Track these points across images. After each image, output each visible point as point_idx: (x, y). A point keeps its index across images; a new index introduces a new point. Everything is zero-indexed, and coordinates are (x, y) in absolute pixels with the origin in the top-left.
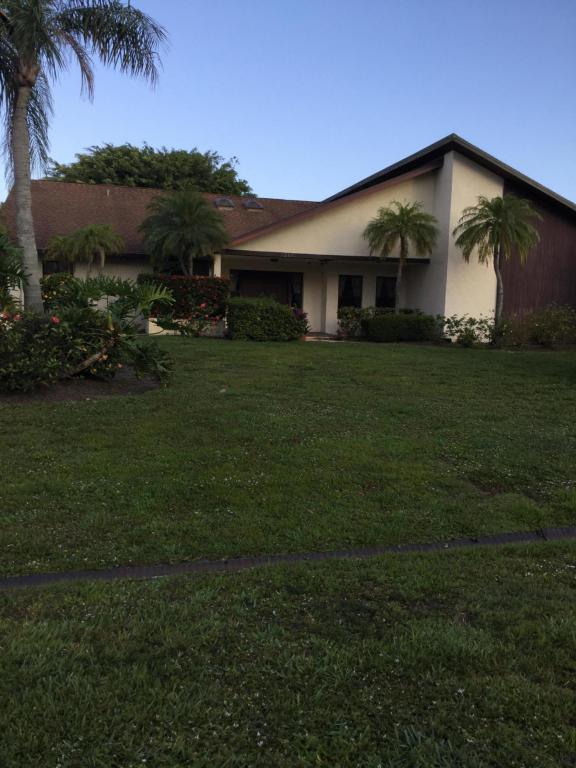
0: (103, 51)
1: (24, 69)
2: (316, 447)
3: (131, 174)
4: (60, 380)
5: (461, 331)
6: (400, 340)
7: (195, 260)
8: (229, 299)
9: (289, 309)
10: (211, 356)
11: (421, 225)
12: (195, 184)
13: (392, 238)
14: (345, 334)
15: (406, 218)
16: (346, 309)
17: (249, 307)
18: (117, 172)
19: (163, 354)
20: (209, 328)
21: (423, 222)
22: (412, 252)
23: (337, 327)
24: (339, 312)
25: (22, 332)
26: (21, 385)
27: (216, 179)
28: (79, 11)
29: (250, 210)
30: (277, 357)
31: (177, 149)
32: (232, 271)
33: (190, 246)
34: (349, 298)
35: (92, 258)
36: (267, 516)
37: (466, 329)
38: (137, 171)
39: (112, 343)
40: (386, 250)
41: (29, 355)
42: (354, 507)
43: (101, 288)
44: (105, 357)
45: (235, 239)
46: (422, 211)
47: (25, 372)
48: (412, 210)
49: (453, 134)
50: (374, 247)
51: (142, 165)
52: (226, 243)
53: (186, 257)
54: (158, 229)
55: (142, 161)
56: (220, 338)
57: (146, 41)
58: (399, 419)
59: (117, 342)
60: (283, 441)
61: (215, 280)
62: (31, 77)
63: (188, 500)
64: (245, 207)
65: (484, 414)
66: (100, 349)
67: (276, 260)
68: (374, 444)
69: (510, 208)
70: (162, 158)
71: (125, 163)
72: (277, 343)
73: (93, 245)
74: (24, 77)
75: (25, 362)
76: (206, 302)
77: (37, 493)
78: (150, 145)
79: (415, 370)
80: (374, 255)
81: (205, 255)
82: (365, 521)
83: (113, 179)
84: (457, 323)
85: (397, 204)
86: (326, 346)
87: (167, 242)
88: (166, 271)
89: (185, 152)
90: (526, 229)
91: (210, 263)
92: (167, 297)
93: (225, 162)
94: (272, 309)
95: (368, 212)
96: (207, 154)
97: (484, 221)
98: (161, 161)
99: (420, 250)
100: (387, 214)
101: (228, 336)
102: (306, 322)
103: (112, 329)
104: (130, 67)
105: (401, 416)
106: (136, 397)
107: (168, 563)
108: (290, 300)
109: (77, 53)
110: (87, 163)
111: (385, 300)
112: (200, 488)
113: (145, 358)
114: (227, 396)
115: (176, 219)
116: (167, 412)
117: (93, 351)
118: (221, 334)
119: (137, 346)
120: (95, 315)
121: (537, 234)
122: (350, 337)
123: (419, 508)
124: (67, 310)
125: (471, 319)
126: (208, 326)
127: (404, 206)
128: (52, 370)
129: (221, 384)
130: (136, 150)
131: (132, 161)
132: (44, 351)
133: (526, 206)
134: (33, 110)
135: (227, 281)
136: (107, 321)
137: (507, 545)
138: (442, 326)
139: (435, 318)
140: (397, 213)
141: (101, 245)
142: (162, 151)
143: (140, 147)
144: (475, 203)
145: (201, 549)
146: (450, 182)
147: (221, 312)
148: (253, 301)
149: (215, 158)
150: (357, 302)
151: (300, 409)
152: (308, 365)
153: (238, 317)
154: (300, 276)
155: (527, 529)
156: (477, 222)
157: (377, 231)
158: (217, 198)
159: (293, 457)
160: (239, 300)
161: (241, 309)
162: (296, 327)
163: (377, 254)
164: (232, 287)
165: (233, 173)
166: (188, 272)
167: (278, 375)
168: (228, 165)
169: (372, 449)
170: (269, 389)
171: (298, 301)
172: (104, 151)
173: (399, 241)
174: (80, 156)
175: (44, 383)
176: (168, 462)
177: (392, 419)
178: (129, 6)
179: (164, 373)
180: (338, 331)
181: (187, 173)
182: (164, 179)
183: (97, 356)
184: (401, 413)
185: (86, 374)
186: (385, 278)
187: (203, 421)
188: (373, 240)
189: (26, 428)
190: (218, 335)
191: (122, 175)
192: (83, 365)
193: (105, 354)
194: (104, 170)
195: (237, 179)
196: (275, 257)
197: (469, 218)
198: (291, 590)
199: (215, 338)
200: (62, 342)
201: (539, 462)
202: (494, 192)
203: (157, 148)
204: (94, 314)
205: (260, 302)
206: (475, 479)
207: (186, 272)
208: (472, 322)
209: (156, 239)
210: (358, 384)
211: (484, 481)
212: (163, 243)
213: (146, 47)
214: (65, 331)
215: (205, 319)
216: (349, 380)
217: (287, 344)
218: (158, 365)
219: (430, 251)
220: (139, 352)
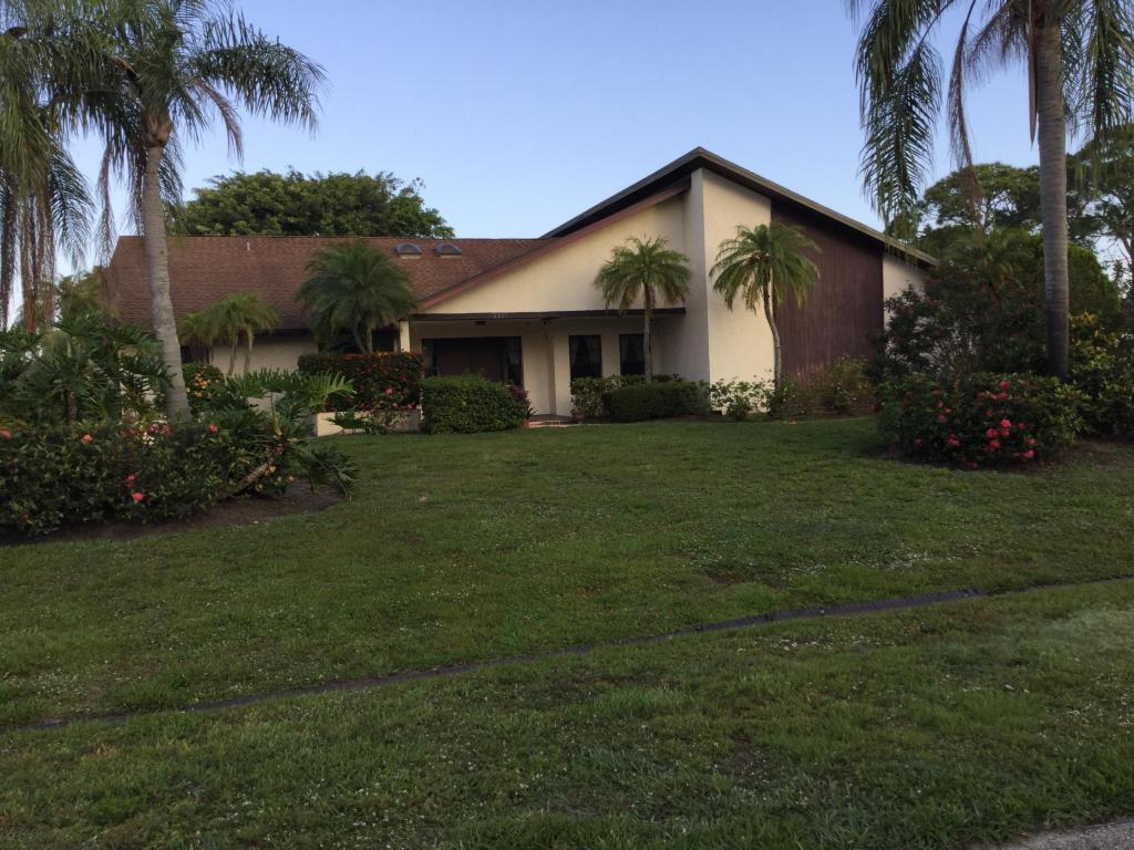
0: (249, 99)
1: (154, 127)
2: (535, 552)
3: (273, 212)
4: (219, 501)
5: (729, 400)
6: (653, 417)
7: (374, 332)
8: (423, 380)
9: (504, 388)
10: (403, 457)
11: (669, 266)
12: (365, 219)
13: (633, 287)
14: (583, 415)
15: (647, 259)
16: (581, 381)
17: (450, 389)
18: (253, 211)
19: (345, 459)
20: (400, 421)
21: (670, 262)
22: (661, 302)
23: (572, 406)
24: (572, 385)
25: (173, 447)
26: (174, 511)
27: (393, 210)
28: (217, 53)
29: (444, 257)
30: (490, 453)
31: (336, 172)
32: (424, 342)
33: (366, 314)
34: (584, 367)
35: (235, 339)
36: (479, 626)
37: (736, 396)
38: (282, 208)
39: (280, 450)
40: (626, 301)
41: (183, 474)
42: (575, 610)
43: (264, 384)
44: (272, 469)
45: (426, 300)
46: (666, 248)
47: (179, 495)
48: (654, 248)
49: (699, 148)
50: (611, 298)
51: (288, 198)
52: (414, 307)
53: (362, 328)
54: (324, 297)
55: (288, 193)
56: (414, 432)
57: (301, 84)
58: (636, 515)
59: (287, 449)
60: (497, 549)
61: (403, 356)
62: (162, 135)
63: (392, 618)
64: (436, 253)
65: (735, 500)
66: (266, 460)
67: (483, 323)
68: (602, 545)
69: (777, 238)
70: (315, 187)
71: (264, 197)
72: (490, 434)
73: (238, 324)
74: (154, 136)
75: (179, 483)
76: (393, 386)
77: (223, 624)
78: (298, 169)
79: (665, 455)
80: (610, 307)
81: (386, 324)
82: (586, 622)
83: (247, 221)
84: (725, 391)
85: (635, 240)
86: (555, 432)
87: (336, 312)
88: (336, 348)
89: (348, 176)
90: (798, 263)
91: (394, 334)
92: (345, 388)
93: (406, 186)
94: (480, 389)
95: (598, 253)
96: (379, 177)
97: (749, 256)
98: (315, 192)
99: (671, 299)
100: (623, 254)
101: (425, 430)
102: (527, 403)
103: (280, 433)
104: (283, 115)
105: (638, 511)
106: (317, 514)
107: (377, 678)
108: (506, 373)
109: (221, 108)
110: (210, 200)
111: (633, 365)
112: (404, 605)
113: (321, 465)
114: (429, 505)
115: (347, 282)
116: (358, 529)
117: (258, 462)
118: (416, 428)
119: (313, 452)
120: (261, 418)
121: (815, 268)
122: (589, 417)
123: (646, 604)
124: (224, 415)
125: (741, 383)
126: (397, 418)
127: (644, 244)
128: (211, 490)
129: (420, 491)
130: (278, 178)
131: (274, 195)
132: (202, 467)
133: (797, 233)
134: (164, 170)
135: (420, 357)
136: (272, 424)
137: (731, 629)
138: (707, 395)
139: (697, 384)
140: (636, 252)
141: (247, 321)
142: (315, 178)
143: (285, 174)
144: (733, 235)
145: (411, 661)
146: (702, 207)
147: (413, 399)
148: (455, 381)
149: (391, 181)
150: (595, 371)
151: (517, 512)
152: (529, 459)
153: (437, 404)
154: (518, 340)
155: (757, 614)
156: (739, 259)
157: (613, 277)
158: (399, 244)
159: (509, 565)
160: (438, 381)
161: (440, 392)
162: (514, 411)
163: (615, 306)
164: (427, 362)
165: (417, 201)
166: (366, 348)
167: (492, 475)
168: (409, 190)
169: (601, 549)
170: (481, 492)
171: (516, 377)
172: (232, 181)
173: (642, 288)
174: (197, 191)
175: (202, 506)
176: (365, 582)
177: (627, 516)
178: (278, 45)
179: (348, 483)
180: (573, 412)
181: (352, 205)
182: (321, 217)
183: (262, 469)
184: (638, 507)
185: (250, 490)
186: (629, 336)
187: (402, 534)
188: (608, 289)
189: (191, 559)
190: (411, 428)
191: (261, 213)
192: (246, 482)
193: (273, 465)
194: (235, 209)
195: (424, 208)
196: (481, 320)
197: (728, 254)
198: (502, 682)
199: (408, 433)
200: (222, 455)
201: (787, 549)
202: (758, 217)
203: (308, 173)
204: (257, 417)
205: (465, 381)
206: (713, 572)
207: (362, 347)
208: (744, 387)
209: (322, 310)
210: (590, 478)
211: (723, 572)
212: (331, 314)
213: (301, 89)
214: (225, 440)
215: (393, 408)
216: (580, 474)
217: (504, 434)
218: (340, 473)
219: (683, 300)
220: (317, 460)
